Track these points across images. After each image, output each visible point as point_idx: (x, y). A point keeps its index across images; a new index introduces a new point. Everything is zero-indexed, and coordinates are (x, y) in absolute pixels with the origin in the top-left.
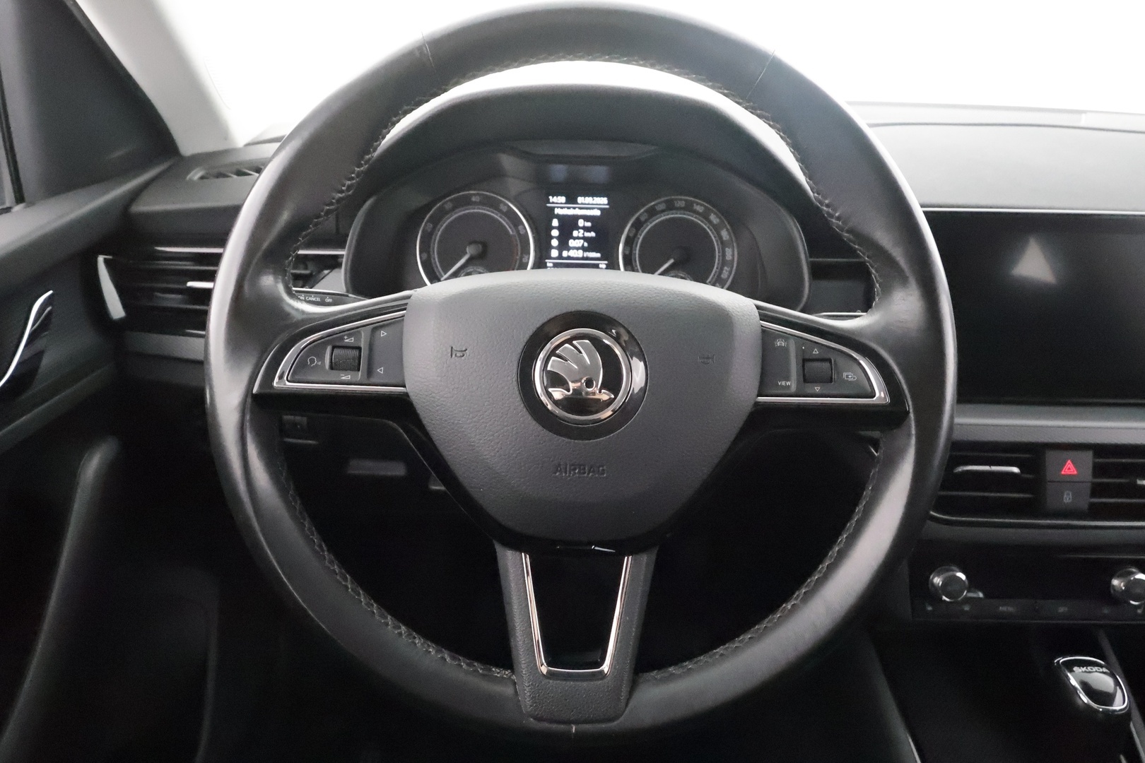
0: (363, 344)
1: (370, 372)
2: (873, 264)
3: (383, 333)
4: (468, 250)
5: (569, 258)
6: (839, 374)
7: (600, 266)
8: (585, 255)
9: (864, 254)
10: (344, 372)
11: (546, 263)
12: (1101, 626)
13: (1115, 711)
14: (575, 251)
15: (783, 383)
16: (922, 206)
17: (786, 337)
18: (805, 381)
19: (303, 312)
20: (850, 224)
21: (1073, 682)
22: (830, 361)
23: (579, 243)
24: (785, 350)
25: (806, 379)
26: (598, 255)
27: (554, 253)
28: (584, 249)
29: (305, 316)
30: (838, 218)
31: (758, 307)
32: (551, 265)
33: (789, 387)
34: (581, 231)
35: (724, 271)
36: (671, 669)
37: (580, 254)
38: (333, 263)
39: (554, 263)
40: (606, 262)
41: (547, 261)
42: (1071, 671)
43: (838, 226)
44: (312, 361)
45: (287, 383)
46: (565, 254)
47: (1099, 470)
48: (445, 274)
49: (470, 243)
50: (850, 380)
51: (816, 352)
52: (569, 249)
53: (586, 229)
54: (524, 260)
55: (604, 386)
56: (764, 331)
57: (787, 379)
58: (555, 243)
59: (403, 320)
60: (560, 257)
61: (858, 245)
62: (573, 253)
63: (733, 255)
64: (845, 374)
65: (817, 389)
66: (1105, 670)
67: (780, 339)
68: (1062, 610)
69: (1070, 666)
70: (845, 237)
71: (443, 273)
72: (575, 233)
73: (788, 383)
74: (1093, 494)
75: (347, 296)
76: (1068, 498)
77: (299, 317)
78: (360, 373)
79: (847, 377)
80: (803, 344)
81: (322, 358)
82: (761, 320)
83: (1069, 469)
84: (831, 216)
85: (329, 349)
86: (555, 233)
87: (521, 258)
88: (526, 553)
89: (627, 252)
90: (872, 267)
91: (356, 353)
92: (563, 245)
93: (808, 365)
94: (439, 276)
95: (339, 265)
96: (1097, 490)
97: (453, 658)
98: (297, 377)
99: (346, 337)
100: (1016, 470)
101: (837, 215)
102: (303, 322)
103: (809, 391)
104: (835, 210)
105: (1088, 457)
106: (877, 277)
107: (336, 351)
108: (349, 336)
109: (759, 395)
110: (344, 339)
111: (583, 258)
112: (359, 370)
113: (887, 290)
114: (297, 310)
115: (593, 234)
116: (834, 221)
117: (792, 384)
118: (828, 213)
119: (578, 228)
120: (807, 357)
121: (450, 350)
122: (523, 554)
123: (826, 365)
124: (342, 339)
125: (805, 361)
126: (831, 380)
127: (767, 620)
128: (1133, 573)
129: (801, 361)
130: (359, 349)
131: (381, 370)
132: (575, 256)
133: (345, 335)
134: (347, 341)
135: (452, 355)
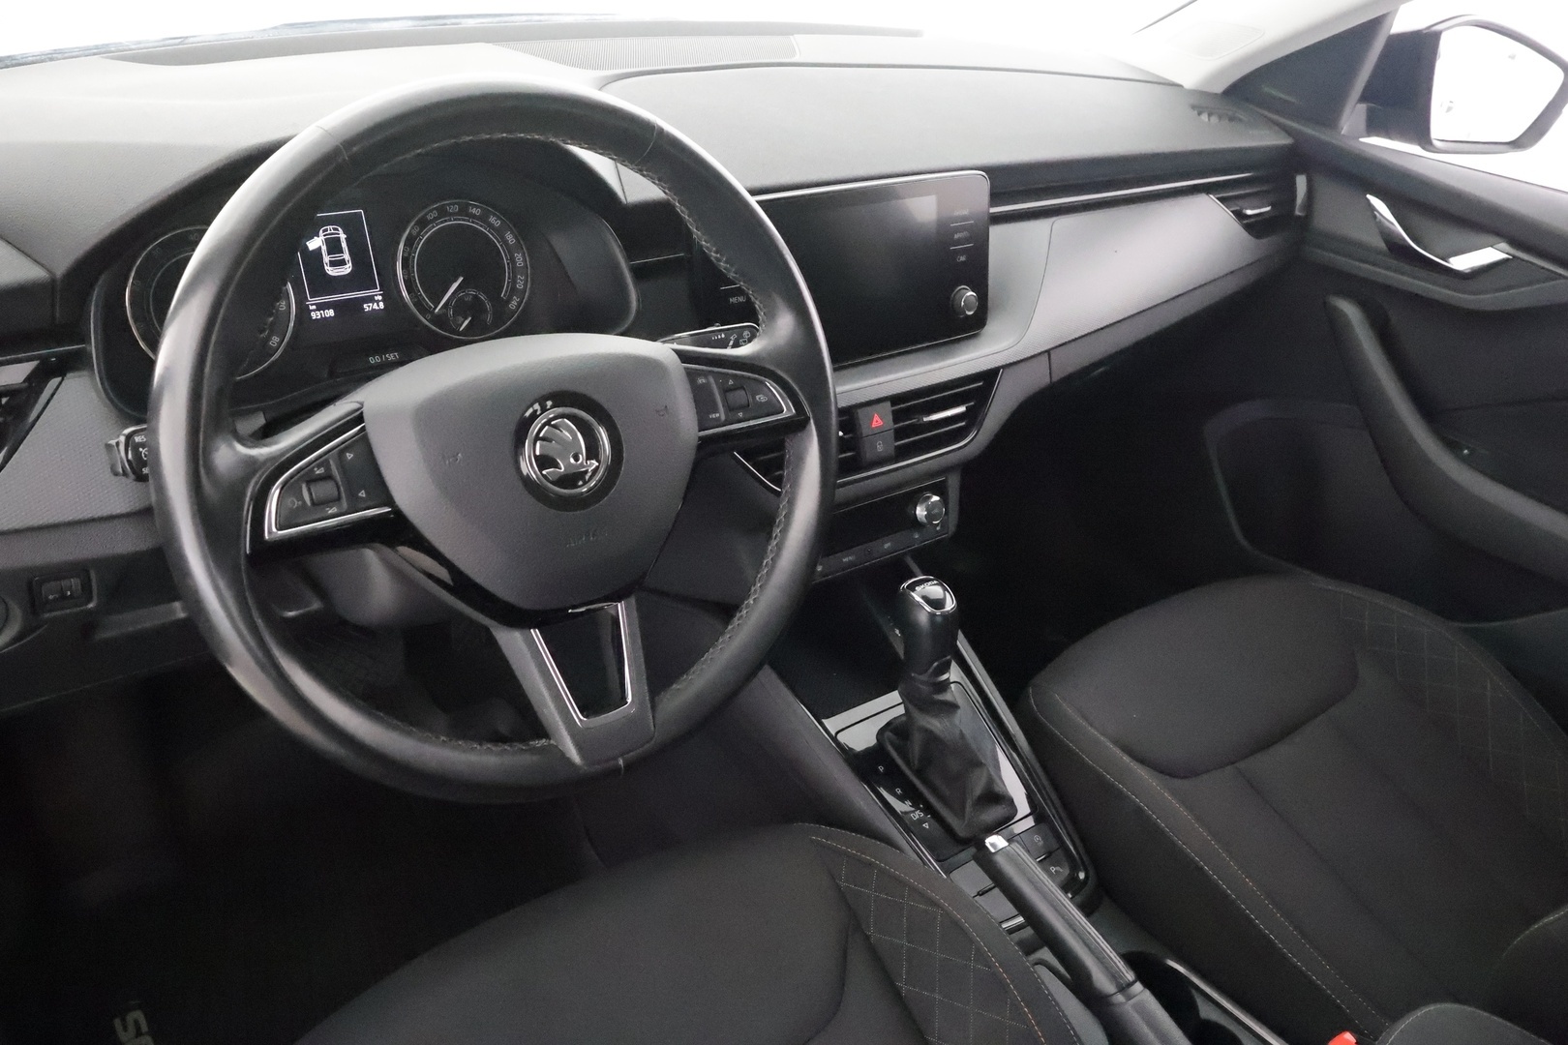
0: (335, 471)
1: (353, 499)
3: (351, 455)
6: (754, 397)
7: (376, 298)
10: (328, 505)
11: (308, 306)
12: (905, 554)
13: (948, 611)
15: (714, 416)
17: (704, 374)
21: (918, 599)
22: (743, 388)
24: (709, 388)
25: (730, 409)
31: (677, 352)
32: (314, 307)
33: (720, 418)
35: (519, 281)
36: (674, 686)
39: (317, 305)
41: (308, 303)
42: (914, 590)
44: (293, 504)
45: (283, 532)
47: (897, 416)
50: (762, 401)
51: (730, 382)
55: (588, 458)
56: (688, 373)
57: (716, 410)
59: (366, 434)
63: (525, 261)
64: (757, 397)
65: (740, 415)
66: (935, 582)
67: (704, 378)
68: (887, 546)
69: (912, 588)
73: (718, 415)
74: (897, 439)
76: (880, 448)
78: (344, 502)
79: (759, 399)
80: (719, 378)
81: (301, 497)
82: (682, 362)
83: (876, 422)
85: (304, 486)
88: (534, 628)
89: (406, 277)
91: (331, 482)
93: (729, 395)
96: (899, 434)
97: (480, 745)
99: (316, 469)
103: (736, 418)
105: (887, 406)
107: (313, 486)
108: (319, 467)
109: (700, 431)
110: (314, 471)
112: (341, 498)
117: (721, 415)
120: (727, 389)
122: (532, 631)
123: (742, 392)
124: (312, 470)
125: (725, 392)
126: (749, 405)
127: (736, 619)
128: (929, 498)
129: (723, 393)
130: (333, 477)
131: (363, 494)
133: (314, 468)
134: (318, 472)
135: (445, 462)
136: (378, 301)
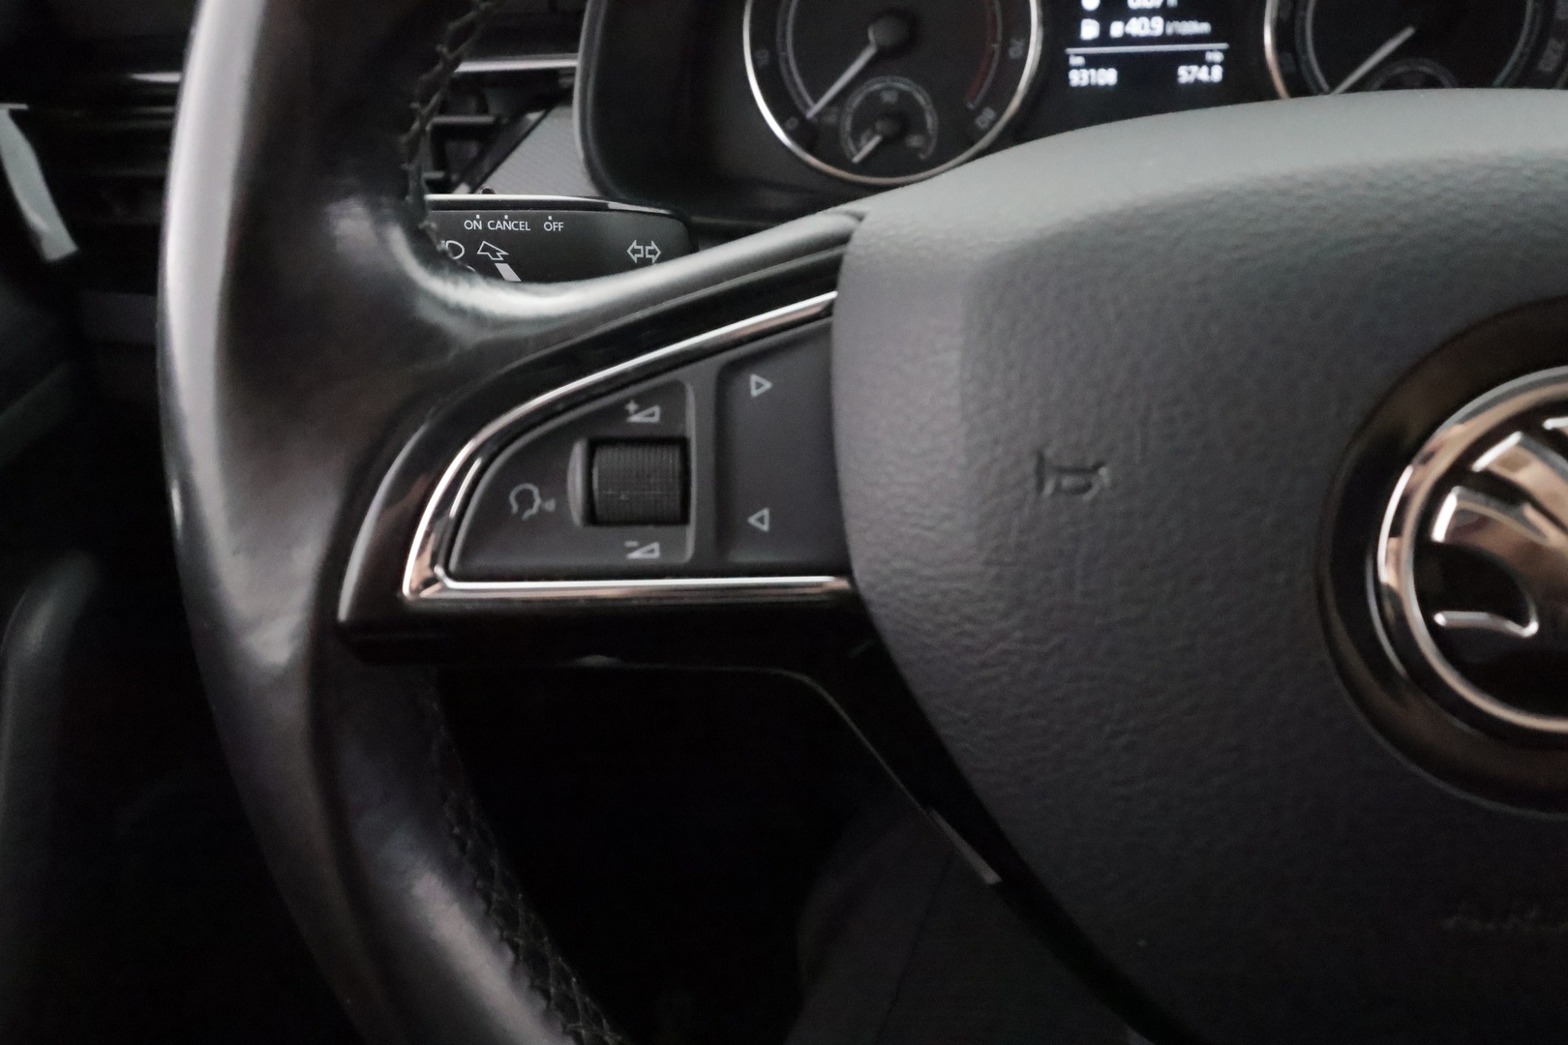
0: (693, 425)
1: (725, 529)
3: (758, 384)
4: (871, 36)
5: (1127, 39)
7: (1210, 57)
8: (1170, 30)
10: (637, 530)
11: (1067, 57)
14: (1144, 20)
19: (478, 318)
26: (1204, 28)
27: (1089, 29)
28: (1168, 14)
29: (488, 335)
32: (1080, 61)
35: (1548, 52)
37: (1156, 26)
38: (548, 92)
39: (1087, 57)
40: (1224, 46)
41: (1070, 51)
44: (526, 500)
45: (451, 584)
46: (1117, 29)
48: (816, 100)
49: (876, 17)
52: (1126, 15)
54: (1014, 53)
59: (827, 330)
60: (1104, 38)
62: (1137, 27)
71: (809, 100)
75: (604, 208)
77: (469, 336)
78: (690, 532)
81: (556, 485)
85: (578, 452)
87: (1006, 46)
91: (670, 458)
94: (801, 107)
95: (563, 97)
98: (480, 562)
99: (632, 407)
102: (487, 353)
107: (607, 457)
108: (643, 402)
110: (627, 414)
111: (1164, 39)
112: (684, 520)
114: (459, 311)
121: (1030, 466)
124: (618, 411)
130: (683, 443)
131: (760, 520)
132: (1144, 32)
133: (627, 401)
134: (636, 419)
135: (1040, 487)
136: (1210, 65)
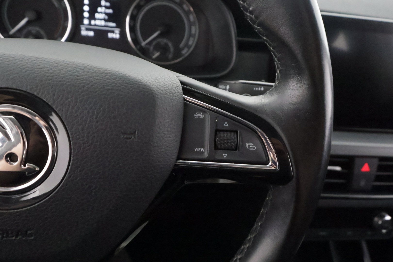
2: (277, 54)
5: (96, 25)
6: (243, 144)
7: (116, 32)
8: (106, 24)
9: (270, 45)
11: (80, 27)
14: (100, 21)
15: (199, 150)
16: (321, 11)
17: (204, 110)
18: (216, 148)
20: (261, 19)
22: (236, 132)
23: (102, 16)
24: (201, 122)
26: (114, 25)
27: (86, 22)
28: (106, 20)
30: (251, 12)
31: (182, 83)
32: (84, 29)
33: (202, 153)
34: (104, 8)
35: (190, 40)
37: (103, 23)
39: (86, 28)
40: (119, 29)
43: (251, 20)
46: (93, 22)
47: (380, 168)
49: (29, 10)
50: (251, 149)
51: (226, 124)
52: (95, 19)
53: (106, 7)
56: (186, 105)
57: (203, 147)
58: (86, 15)
60: (90, 24)
61: (266, 37)
62: (98, 22)
63: (196, 31)
64: (247, 144)
65: (225, 156)
67: (199, 112)
70: (256, 29)
72: (99, 9)
73: (203, 150)
74: (375, 181)
76: (363, 183)
79: (249, 146)
80: (217, 118)
82: (184, 94)
83: (366, 168)
84: (247, 10)
86: (86, 8)
89: (132, 24)
90: (276, 56)
92: (92, 17)
93: (220, 134)
96: (377, 178)
100: (338, 168)
101: (251, 9)
103: (218, 157)
104: (250, 5)
105: (376, 162)
106: (279, 65)
109: (179, 158)
111: (105, 26)
113: (285, 77)
115: (110, 11)
116: (248, 14)
117: (205, 151)
118: (244, 7)
119: (101, 6)
120: (219, 128)
123: (233, 135)
125: (217, 131)
126: (236, 148)
129: (214, 131)
132: (100, 24)
